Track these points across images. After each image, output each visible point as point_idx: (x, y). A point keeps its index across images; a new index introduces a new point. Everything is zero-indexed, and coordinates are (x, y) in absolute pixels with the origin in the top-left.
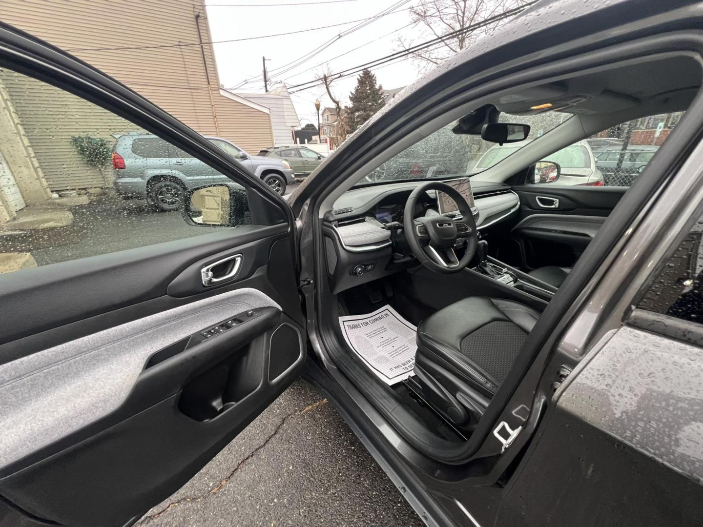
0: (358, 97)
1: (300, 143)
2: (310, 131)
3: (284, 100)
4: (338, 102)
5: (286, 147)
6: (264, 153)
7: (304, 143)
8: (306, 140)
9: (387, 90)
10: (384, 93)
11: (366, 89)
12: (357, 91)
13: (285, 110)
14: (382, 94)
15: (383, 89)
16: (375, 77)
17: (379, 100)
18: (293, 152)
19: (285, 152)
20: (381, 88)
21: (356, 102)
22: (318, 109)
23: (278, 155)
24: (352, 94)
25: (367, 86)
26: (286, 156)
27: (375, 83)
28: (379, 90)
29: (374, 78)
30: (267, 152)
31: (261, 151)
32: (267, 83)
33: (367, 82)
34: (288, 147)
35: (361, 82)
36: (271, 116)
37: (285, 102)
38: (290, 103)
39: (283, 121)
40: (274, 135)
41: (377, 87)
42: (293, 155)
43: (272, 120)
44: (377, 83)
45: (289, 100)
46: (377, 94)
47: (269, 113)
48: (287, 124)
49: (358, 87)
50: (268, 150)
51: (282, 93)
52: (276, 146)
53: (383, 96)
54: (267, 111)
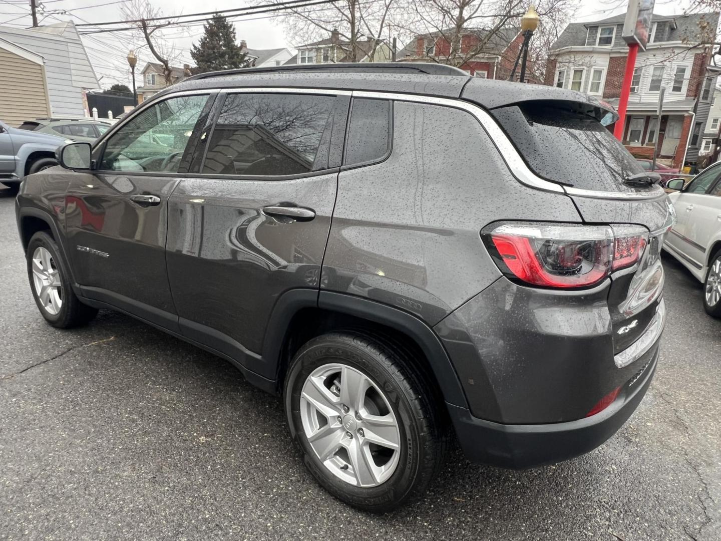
0: (205, 54)
1: (99, 116)
2: (121, 97)
3: (69, 44)
4: (167, 61)
5: (72, 120)
6: (31, 125)
7: (106, 116)
8: (110, 113)
9: (255, 51)
10: (248, 53)
11: (218, 44)
12: (203, 44)
13: (72, 61)
14: (245, 55)
15: (248, 47)
16: (234, 29)
17: (240, 63)
18: (86, 129)
19: (71, 127)
20: (243, 45)
21: (202, 61)
22: (133, 66)
23: (57, 131)
24: (195, 48)
25: (220, 40)
26: (72, 134)
27: (234, 37)
28: (241, 48)
29: (232, 30)
30: (36, 124)
31: (26, 123)
32: (37, 9)
33: (221, 34)
34: (77, 120)
35: (211, 33)
36: (46, 68)
37: (72, 48)
38: (81, 51)
39: (68, 77)
40: (50, 98)
41: (237, 43)
42: (85, 134)
43: (47, 74)
44: (236, 37)
45: (80, 46)
46: (237, 55)
47: (42, 64)
48: (75, 84)
49: (206, 39)
50: (38, 122)
51: (65, 34)
52: (53, 117)
53: (246, 58)
54: (39, 61)
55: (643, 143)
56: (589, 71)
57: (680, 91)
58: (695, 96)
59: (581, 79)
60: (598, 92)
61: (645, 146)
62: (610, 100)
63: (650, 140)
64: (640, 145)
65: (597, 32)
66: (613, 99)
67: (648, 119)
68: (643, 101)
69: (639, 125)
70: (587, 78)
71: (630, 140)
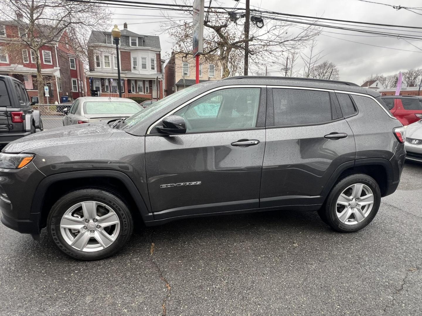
55: (144, 92)
56: (112, 57)
57: (154, 69)
58: (160, 72)
59: (109, 60)
60: (109, 67)
61: (145, 94)
62: (125, 72)
63: (147, 91)
64: (143, 94)
65: (111, 37)
66: (127, 72)
67: (144, 82)
68: (140, 73)
69: (140, 84)
70: (112, 60)
71: (139, 92)
